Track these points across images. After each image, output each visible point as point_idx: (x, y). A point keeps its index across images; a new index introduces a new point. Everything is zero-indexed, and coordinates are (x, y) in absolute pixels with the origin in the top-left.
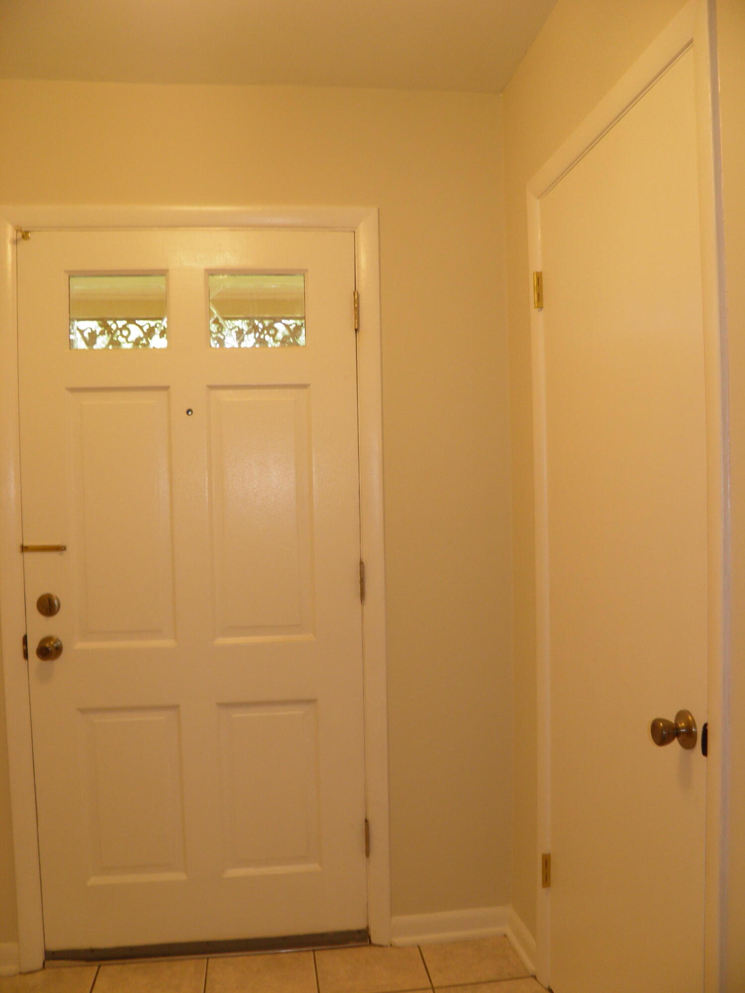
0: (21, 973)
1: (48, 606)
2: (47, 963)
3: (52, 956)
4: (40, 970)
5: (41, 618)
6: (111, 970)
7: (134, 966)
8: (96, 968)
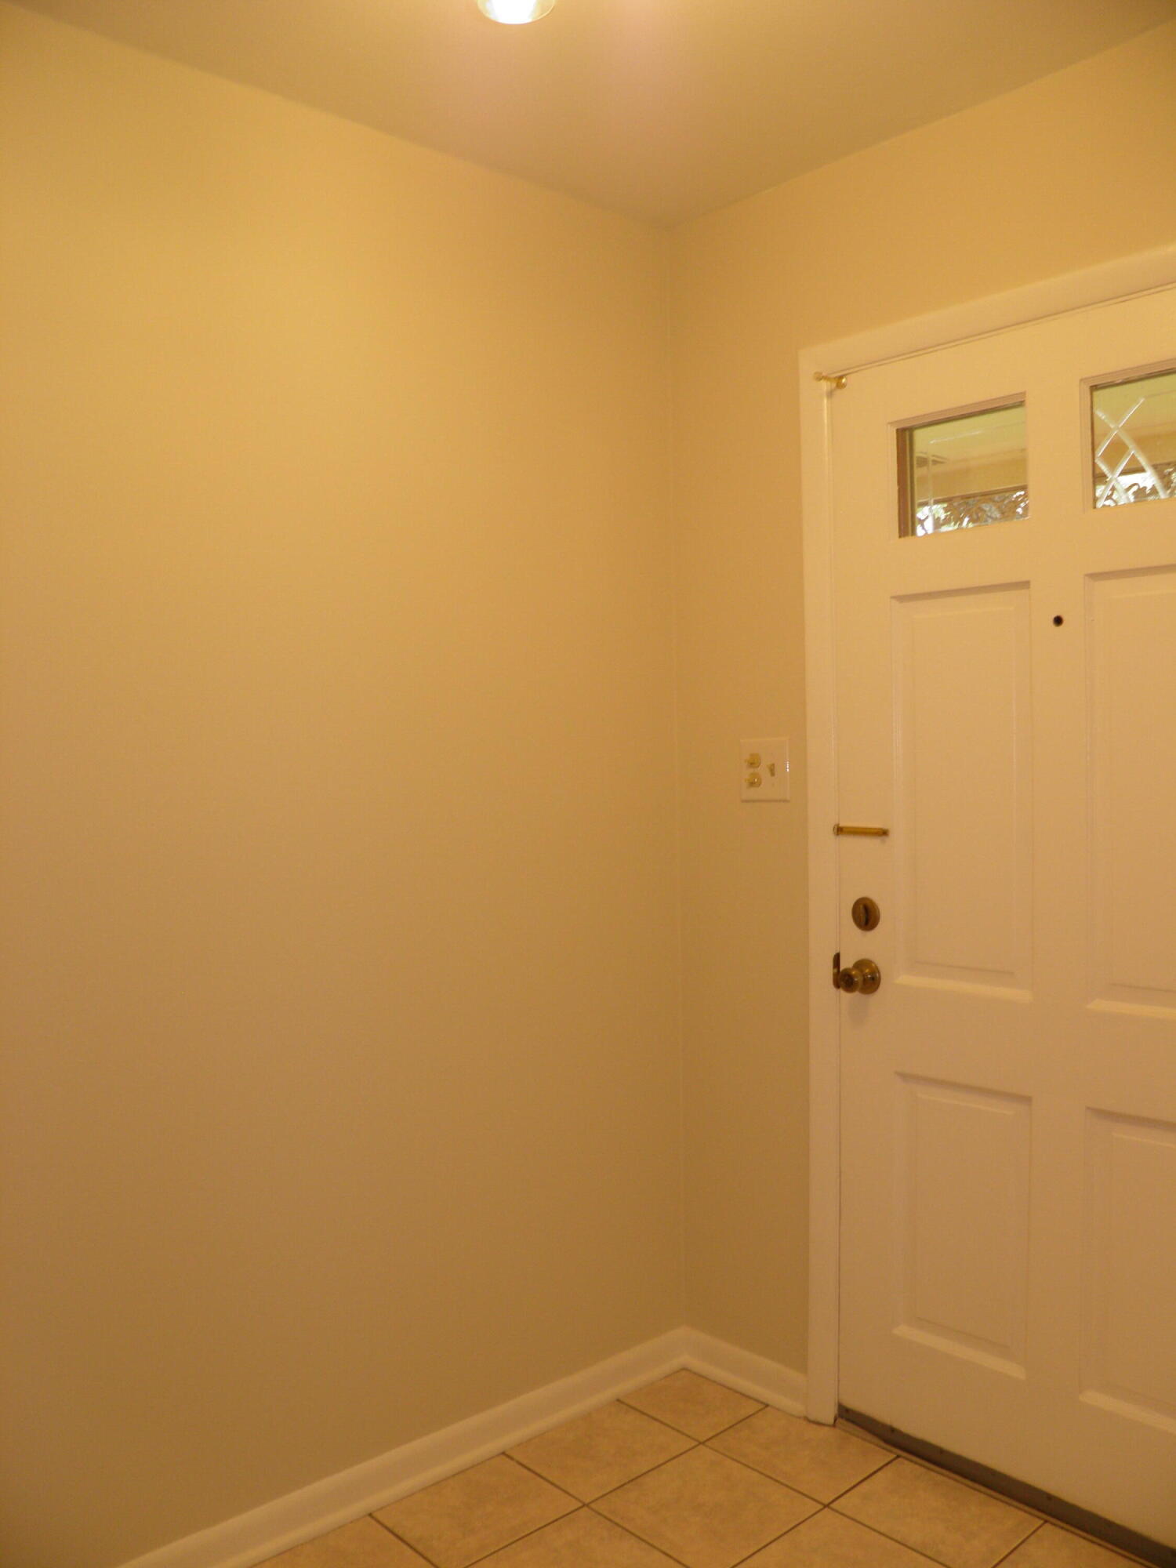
0: (806, 1419)
1: (866, 915)
2: (839, 1420)
3: (847, 1415)
4: (829, 1426)
5: (857, 931)
6: (909, 1468)
7: (940, 1478)
8: (893, 1456)
